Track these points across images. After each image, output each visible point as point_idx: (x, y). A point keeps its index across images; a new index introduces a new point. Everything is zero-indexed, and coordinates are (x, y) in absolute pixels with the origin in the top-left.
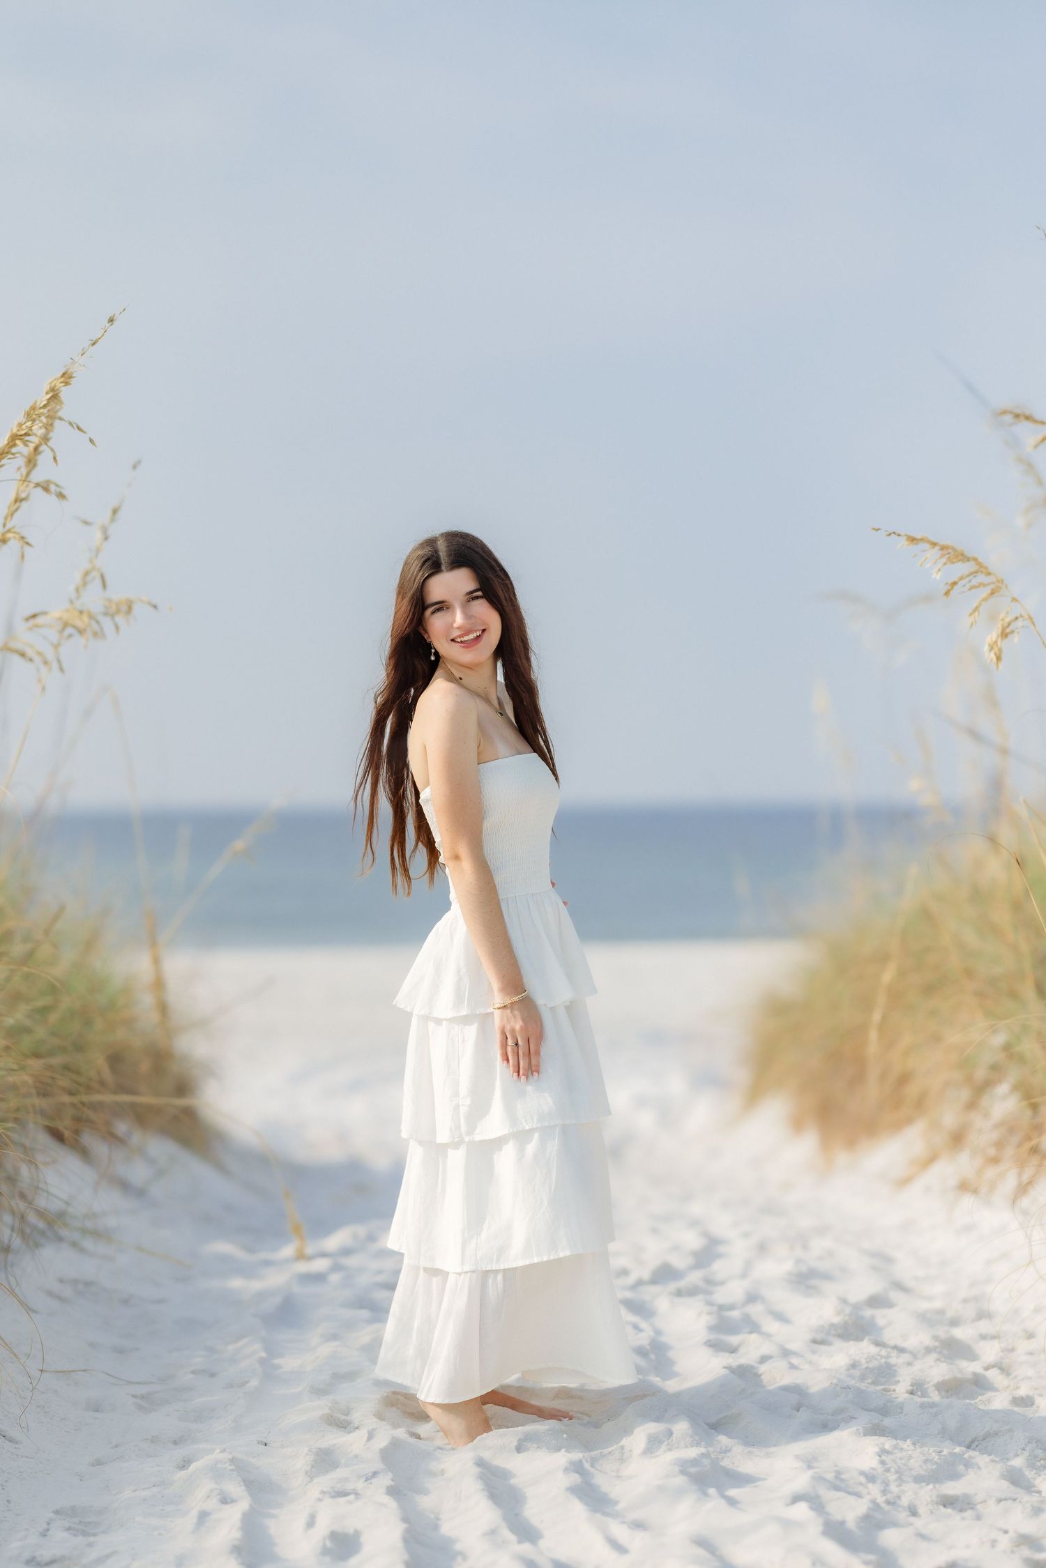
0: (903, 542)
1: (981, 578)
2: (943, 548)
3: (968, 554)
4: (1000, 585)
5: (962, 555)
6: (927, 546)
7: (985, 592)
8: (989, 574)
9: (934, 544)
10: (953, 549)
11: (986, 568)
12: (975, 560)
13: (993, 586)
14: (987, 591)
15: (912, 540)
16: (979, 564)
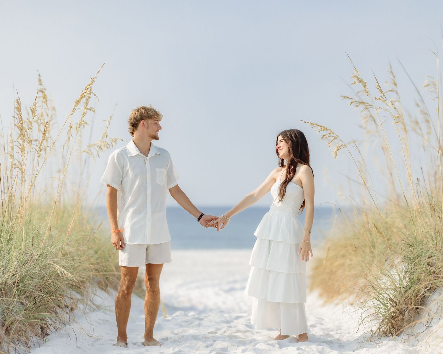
0: (309, 124)
1: (331, 135)
2: (321, 127)
3: (328, 128)
4: (337, 137)
5: (326, 129)
6: (316, 126)
7: (332, 138)
8: (334, 134)
9: (318, 125)
10: (323, 127)
11: (333, 132)
12: (330, 130)
13: (335, 137)
14: (333, 138)
15: (312, 124)
16: (331, 131)
